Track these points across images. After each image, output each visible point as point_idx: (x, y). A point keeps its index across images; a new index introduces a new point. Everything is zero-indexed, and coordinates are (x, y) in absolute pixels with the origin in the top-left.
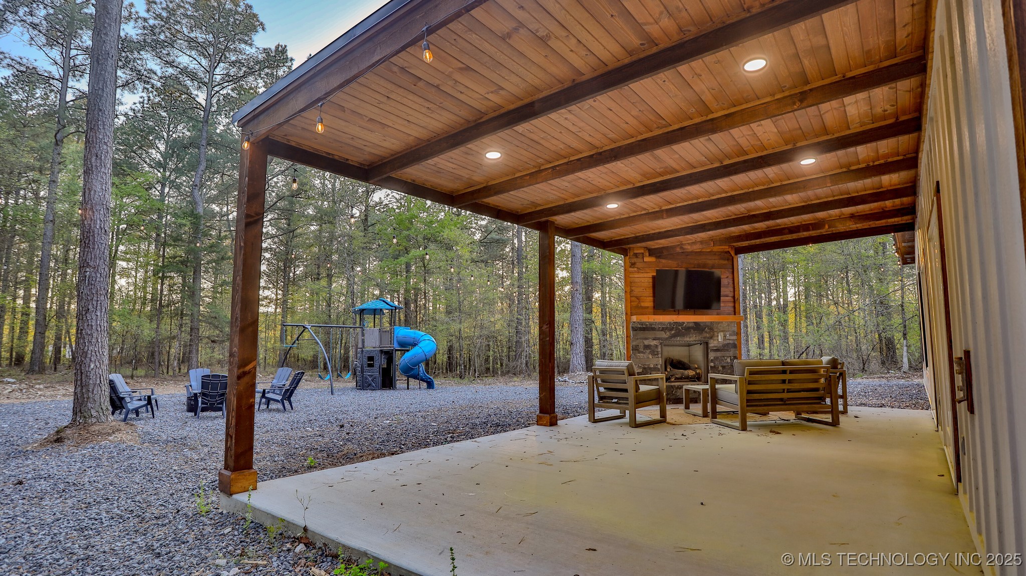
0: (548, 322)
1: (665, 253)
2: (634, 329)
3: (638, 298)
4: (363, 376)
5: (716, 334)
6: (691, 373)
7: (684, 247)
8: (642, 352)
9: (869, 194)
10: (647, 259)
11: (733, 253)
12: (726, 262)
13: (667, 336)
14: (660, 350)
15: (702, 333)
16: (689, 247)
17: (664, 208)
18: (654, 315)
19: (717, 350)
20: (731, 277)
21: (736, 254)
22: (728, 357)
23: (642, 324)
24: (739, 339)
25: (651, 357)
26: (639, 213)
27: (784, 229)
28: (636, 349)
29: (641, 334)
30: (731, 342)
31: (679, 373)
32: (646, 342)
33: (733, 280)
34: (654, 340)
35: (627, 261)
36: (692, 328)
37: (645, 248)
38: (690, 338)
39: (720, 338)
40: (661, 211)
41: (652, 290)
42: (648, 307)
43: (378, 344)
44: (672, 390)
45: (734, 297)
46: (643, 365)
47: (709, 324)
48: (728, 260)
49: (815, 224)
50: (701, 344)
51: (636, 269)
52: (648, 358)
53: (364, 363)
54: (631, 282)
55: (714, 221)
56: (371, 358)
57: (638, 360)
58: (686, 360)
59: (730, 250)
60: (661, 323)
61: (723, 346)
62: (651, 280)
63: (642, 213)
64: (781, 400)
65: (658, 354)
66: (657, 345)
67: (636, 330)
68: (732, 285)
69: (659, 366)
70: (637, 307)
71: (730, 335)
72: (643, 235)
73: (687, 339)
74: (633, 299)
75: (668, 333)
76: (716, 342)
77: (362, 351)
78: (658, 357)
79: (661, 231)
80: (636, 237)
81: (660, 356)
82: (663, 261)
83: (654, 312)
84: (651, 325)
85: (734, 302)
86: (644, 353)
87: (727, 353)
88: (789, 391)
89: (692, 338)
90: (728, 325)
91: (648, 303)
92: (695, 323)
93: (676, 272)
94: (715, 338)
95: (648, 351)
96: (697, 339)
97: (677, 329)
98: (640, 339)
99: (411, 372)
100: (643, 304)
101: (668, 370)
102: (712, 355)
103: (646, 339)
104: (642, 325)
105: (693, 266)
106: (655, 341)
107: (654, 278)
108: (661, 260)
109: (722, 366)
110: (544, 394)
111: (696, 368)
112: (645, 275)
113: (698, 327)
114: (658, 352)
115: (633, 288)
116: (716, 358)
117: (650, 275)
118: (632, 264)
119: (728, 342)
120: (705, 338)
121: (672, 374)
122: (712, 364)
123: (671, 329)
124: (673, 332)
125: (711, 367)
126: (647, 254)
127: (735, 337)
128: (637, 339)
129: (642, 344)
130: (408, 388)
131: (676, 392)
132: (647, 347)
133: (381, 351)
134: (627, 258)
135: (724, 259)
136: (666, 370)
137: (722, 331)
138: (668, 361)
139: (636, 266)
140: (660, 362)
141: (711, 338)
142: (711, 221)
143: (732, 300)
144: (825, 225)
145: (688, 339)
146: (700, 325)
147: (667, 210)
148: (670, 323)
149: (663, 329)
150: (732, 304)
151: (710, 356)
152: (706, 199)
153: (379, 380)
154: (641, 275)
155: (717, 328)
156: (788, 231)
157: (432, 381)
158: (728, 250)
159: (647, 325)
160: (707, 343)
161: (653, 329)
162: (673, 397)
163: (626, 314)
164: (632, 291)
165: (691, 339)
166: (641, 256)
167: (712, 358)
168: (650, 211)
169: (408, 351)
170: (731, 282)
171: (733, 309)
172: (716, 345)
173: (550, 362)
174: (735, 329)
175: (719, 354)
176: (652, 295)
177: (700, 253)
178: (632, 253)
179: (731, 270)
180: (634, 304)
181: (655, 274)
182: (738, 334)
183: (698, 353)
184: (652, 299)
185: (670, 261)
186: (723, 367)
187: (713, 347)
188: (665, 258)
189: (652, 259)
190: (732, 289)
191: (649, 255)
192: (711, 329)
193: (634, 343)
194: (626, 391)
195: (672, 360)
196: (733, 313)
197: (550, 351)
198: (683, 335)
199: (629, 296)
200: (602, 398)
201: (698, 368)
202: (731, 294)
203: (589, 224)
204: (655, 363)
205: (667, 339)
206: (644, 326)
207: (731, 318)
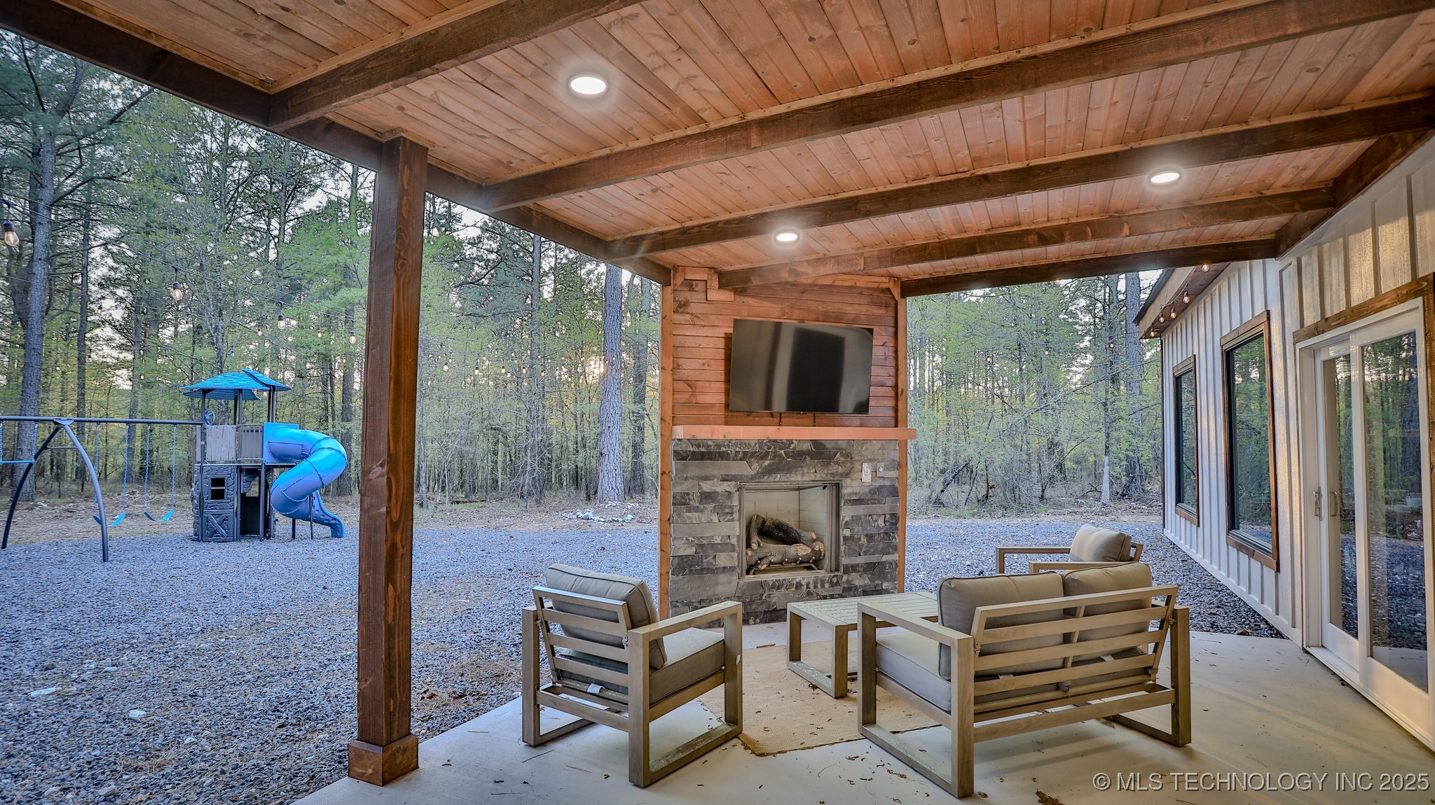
0: (385, 457)
1: (756, 281)
2: (680, 456)
3: (690, 384)
4: (201, 516)
5: (857, 466)
6: (801, 550)
7: (799, 269)
8: (697, 510)
9: (1296, 122)
10: (716, 295)
11: (896, 293)
12: (882, 311)
13: (753, 473)
14: (736, 502)
15: (829, 463)
16: (809, 270)
17: (753, 115)
18: (726, 424)
19: (859, 501)
20: (891, 343)
21: (903, 296)
22: (879, 515)
23: (697, 443)
24: (903, 478)
25: (715, 518)
26: (680, 133)
27: (1027, 233)
28: (682, 501)
29: (695, 468)
30: (887, 483)
31: (775, 551)
32: (707, 487)
33: (896, 351)
34: (724, 480)
35: (670, 296)
36: (809, 453)
37: (711, 268)
38: (803, 474)
39: (867, 476)
40: (745, 126)
41: (722, 368)
42: (712, 406)
43: (232, 456)
44: (761, 591)
45: (896, 386)
46: (699, 539)
47: (844, 445)
48: (887, 306)
49: (1098, 222)
50: (824, 488)
51: (687, 317)
52: (711, 521)
53: (205, 491)
54: (676, 347)
55: (881, 189)
56: (218, 482)
57: (686, 527)
58: (790, 521)
59: (891, 285)
60: (740, 443)
61: (870, 491)
62: (721, 344)
63: (690, 132)
64: (1057, 686)
65: (732, 513)
66: (730, 493)
67: (684, 459)
68: (893, 363)
69: (734, 541)
70: (688, 404)
71: (886, 468)
72: (700, 226)
73: (797, 478)
74: (681, 385)
75: (756, 465)
76: (856, 484)
77: (202, 468)
78: (732, 520)
79: (745, 214)
80: (684, 231)
81: (736, 516)
82: (750, 301)
83: (726, 417)
84: (719, 446)
85: (896, 398)
86: (702, 511)
87: (878, 509)
88: (1077, 663)
89: (809, 474)
90: (883, 448)
91: (714, 395)
92: (816, 443)
93: (778, 327)
94: (856, 476)
95: (710, 507)
96: (818, 477)
97: (776, 455)
98: (693, 478)
99: (298, 509)
100: (702, 399)
101: (754, 546)
102: (847, 512)
103: (706, 478)
104: (698, 446)
105: (814, 316)
106: (726, 483)
107: (728, 338)
108: (746, 299)
109: (866, 535)
110: (370, 680)
111: (814, 541)
112: (710, 332)
113: (819, 452)
114: (731, 507)
115: (681, 361)
116: (856, 519)
117: (721, 332)
118: (680, 306)
119: (881, 482)
120: (833, 475)
121: (761, 555)
122: (847, 532)
123: (764, 457)
124: (767, 463)
125: (845, 538)
126: (716, 284)
127: (894, 474)
128: (686, 479)
129: (696, 490)
130: (294, 537)
131: (769, 596)
132: (707, 497)
133: (240, 469)
134: (669, 289)
135: (879, 305)
136: (748, 546)
137: (870, 460)
138: (754, 523)
139: (690, 310)
140: (735, 529)
141: (847, 475)
142: (872, 190)
143: (893, 394)
144: (1122, 227)
145: (799, 478)
146: (824, 448)
147: (763, 123)
148: (760, 443)
149: (745, 457)
150: (891, 403)
151: (842, 514)
152: (884, 85)
153: (235, 523)
154: (701, 332)
155: (860, 454)
156: (1035, 238)
157: (340, 524)
158: (886, 286)
159: (709, 446)
160: (838, 486)
161: (723, 456)
162: (763, 608)
163: (662, 420)
164: (676, 367)
165: (806, 478)
166: (701, 286)
167: (847, 519)
168: (713, 126)
169: (292, 466)
170: (892, 354)
171: (891, 413)
172: (857, 490)
173: (390, 579)
174: (896, 455)
175: (861, 510)
176: (722, 378)
177: (831, 289)
178: (680, 280)
179: (891, 330)
180: (682, 398)
181: (730, 331)
182: (901, 466)
183: (818, 507)
184: (722, 386)
185: (766, 303)
186: (870, 537)
187: (850, 494)
188: (757, 296)
189: (727, 296)
190: (892, 372)
191: (720, 287)
192: (848, 456)
193: (679, 489)
194: (622, 666)
195: (764, 521)
196: (892, 422)
197: (393, 548)
198: (789, 469)
199: (670, 378)
200: (560, 674)
201: (818, 539)
202: (891, 382)
203: (541, 168)
204: (725, 532)
205: (752, 478)
206: (703, 450)
207: (891, 433)
